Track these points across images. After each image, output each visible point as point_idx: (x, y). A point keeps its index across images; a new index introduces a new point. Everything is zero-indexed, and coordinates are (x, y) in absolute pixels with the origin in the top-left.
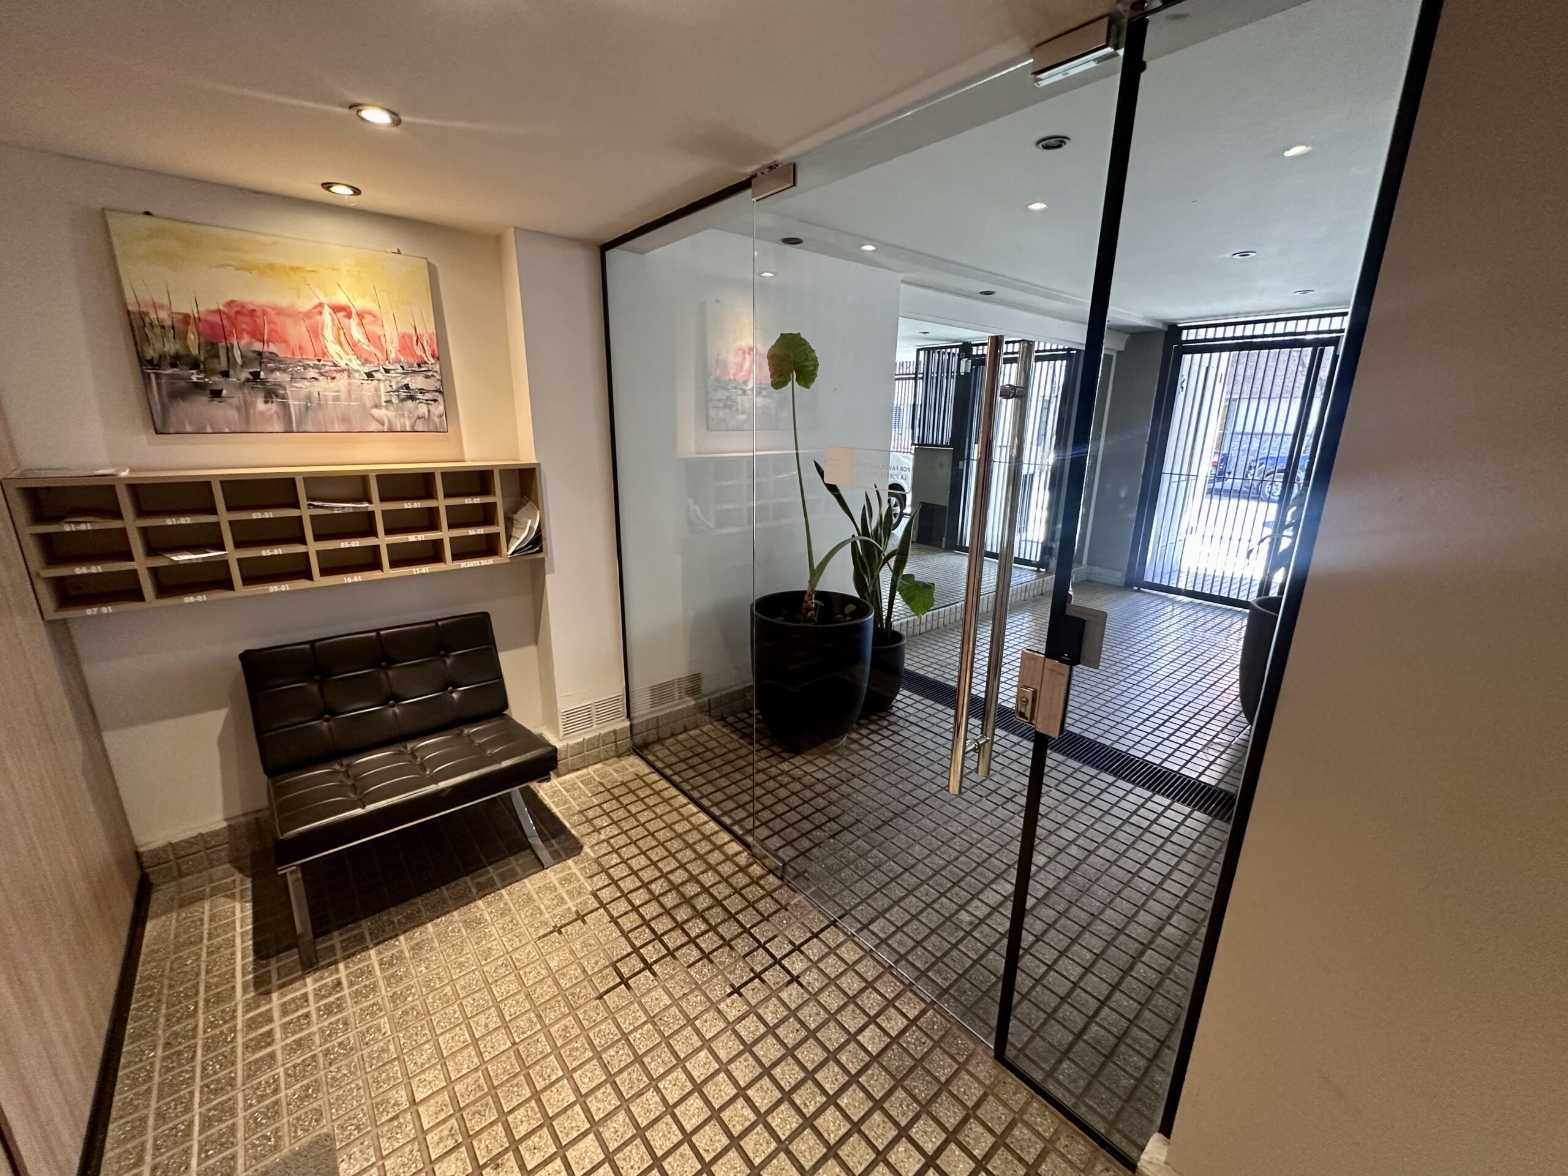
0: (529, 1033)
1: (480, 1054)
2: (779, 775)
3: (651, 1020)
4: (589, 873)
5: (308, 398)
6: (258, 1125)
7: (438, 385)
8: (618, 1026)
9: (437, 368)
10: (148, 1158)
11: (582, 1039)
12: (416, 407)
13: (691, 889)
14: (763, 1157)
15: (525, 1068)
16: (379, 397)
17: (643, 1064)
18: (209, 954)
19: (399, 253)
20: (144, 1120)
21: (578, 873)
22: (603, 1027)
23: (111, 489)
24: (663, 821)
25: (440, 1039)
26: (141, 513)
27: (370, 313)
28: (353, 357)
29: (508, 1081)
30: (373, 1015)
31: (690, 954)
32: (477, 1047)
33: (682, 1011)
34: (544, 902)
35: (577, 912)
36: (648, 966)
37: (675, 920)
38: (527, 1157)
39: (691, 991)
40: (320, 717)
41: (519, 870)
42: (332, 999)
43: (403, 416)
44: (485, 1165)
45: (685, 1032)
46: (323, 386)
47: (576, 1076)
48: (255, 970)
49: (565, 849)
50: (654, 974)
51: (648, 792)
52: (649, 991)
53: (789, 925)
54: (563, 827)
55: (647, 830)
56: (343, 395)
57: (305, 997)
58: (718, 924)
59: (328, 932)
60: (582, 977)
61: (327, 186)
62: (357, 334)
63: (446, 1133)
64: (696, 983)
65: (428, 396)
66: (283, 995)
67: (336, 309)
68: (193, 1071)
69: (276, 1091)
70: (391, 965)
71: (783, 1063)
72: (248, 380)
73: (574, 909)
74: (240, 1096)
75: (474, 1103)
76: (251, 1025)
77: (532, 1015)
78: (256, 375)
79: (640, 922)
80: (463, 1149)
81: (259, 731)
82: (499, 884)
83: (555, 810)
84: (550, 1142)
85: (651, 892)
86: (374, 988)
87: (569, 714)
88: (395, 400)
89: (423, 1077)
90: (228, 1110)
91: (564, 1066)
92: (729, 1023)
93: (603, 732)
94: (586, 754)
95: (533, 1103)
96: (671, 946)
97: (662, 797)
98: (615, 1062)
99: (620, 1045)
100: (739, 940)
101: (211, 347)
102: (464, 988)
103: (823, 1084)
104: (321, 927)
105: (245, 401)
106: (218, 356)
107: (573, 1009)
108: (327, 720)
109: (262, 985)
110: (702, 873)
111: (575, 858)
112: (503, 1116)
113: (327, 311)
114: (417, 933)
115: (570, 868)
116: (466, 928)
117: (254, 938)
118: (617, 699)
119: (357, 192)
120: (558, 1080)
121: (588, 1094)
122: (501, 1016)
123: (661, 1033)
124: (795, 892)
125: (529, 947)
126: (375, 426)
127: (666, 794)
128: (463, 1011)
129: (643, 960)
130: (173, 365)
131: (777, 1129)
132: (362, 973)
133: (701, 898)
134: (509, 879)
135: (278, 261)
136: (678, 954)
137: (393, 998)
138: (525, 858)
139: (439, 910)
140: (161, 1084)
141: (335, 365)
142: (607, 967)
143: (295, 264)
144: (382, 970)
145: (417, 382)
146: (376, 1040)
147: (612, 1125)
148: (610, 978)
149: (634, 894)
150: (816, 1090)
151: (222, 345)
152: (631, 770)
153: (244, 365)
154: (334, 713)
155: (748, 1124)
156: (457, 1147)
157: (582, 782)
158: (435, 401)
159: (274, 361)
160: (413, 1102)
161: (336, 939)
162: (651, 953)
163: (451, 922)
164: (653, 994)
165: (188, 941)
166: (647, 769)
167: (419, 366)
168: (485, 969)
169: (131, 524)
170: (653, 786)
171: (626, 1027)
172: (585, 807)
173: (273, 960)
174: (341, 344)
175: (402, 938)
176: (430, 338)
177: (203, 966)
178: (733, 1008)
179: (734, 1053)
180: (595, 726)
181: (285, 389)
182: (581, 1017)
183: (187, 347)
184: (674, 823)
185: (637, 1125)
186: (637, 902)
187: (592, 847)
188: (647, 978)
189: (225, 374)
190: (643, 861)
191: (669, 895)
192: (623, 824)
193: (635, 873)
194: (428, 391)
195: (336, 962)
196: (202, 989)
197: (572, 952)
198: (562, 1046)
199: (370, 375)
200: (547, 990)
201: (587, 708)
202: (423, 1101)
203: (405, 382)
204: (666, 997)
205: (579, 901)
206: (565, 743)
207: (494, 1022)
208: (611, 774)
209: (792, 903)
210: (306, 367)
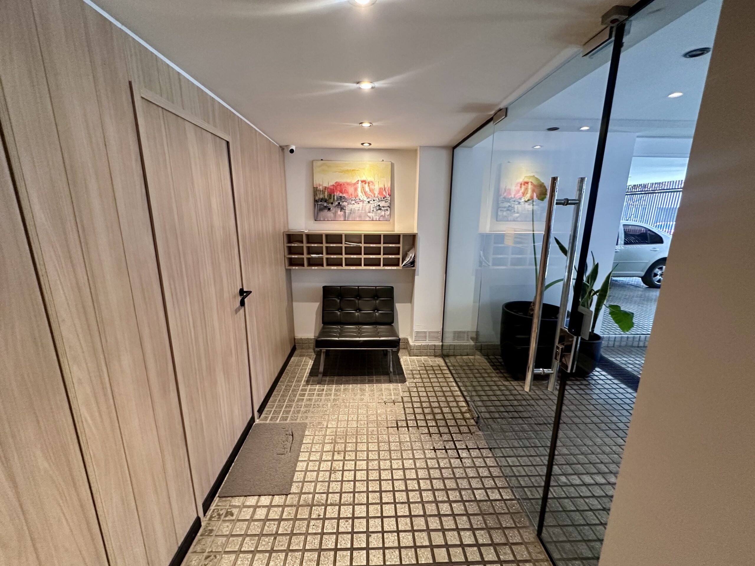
0: (362, 426)
1: (347, 425)
2: (501, 385)
3: (400, 442)
4: (404, 390)
5: (351, 210)
6: (295, 413)
7: (389, 205)
8: (389, 438)
9: (389, 199)
10: (274, 408)
11: (376, 436)
12: (381, 212)
13: (437, 411)
14: (414, 501)
15: (357, 434)
16: (370, 209)
17: (390, 453)
18: (301, 370)
19: (383, 161)
20: (276, 400)
21: (400, 389)
22: (384, 436)
23: (302, 235)
24: (440, 384)
25: (340, 415)
26: (308, 242)
27: (372, 182)
28: (365, 197)
29: (351, 435)
30: (327, 401)
31: (424, 430)
32: (348, 422)
33: (411, 445)
34: (385, 393)
35: (394, 401)
36: (408, 427)
37: (425, 417)
38: (347, 456)
39: (419, 441)
40: (338, 310)
41: (382, 380)
42: (320, 393)
43: (376, 215)
44: (336, 451)
45: (409, 452)
46: (356, 207)
47: (369, 444)
48: (308, 378)
49: (400, 380)
50: (408, 430)
51: (440, 372)
52: (404, 434)
53: (469, 440)
54: (403, 373)
55: (432, 385)
56: (360, 209)
57: (315, 389)
58: (440, 426)
59: (327, 376)
60: (385, 419)
61: (362, 144)
62: (367, 189)
63: (331, 438)
64: (421, 440)
65: (385, 208)
66: (311, 387)
67: (362, 182)
68: (288, 394)
69: (301, 408)
70: (337, 391)
71: (438, 480)
72: (337, 205)
73: (393, 399)
74: (294, 405)
75: (340, 435)
76: (302, 390)
77: (366, 422)
78: (339, 203)
79: (412, 412)
80: (333, 444)
81: (323, 310)
82: (374, 382)
83: (403, 367)
84: (354, 456)
85: (422, 405)
86: (330, 395)
87: (417, 333)
88: (375, 210)
89: (332, 422)
90: (291, 406)
91: (368, 440)
92: (426, 457)
93: (430, 344)
94: (421, 351)
95: (355, 444)
96: (419, 425)
97: (444, 376)
98: (382, 447)
99: (386, 443)
100: (445, 435)
101: (330, 196)
102: (352, 406)
103: (450, 495)
104: (325, 374)
105: (336, 211)
106: (331, 198)
107: (378, 427)
108: (340, 312)
109: (308, 382)
110: (445, 407)
111: (402, 384)
112: (346, 443)
113: (360, 182)
114: (347, 386)
115: (398, 386)
116: (360, 390)
117: (311, 370)
118: (438, 332)
119: (370, 144)
120: (364, 442)
121: (370, 451)
122: (358, 418)
123: (401, 447)
124: (480, 430)
125: (374, 404)
126: (368, 219)
127: (446, 376)
128: (348, 411)
129: (407, 424)
130: (321, 201)
131: (423, 497)
132: (329, 390)
133: (439, 415)
134: (379, 382)
135: (349, 168)
136: (420, 428)
137: (334, 400)
138: (386, 378)
139: (355, 382)
140: (282, 394)
141: (360, 199)
142: (394, 420)
143: (353, 169)
144: (335, 391)
145: (382, 204)
146: (325, 408)
147: (373, 463)
148: (394, 424)
149: (415, 403)
150: (446, 495)
151: (332, 195)
152: (438, 363)
153: (337, 200)
154: (342, 310)
155: (415, 489)
156: (332, 443)
157: (417, 361)
158: (387, 210)
159: (344, 199)
160: (327, 427)
161: (327, 378)
162: (410, 423)
163: (356, 387)
164: (405, 435)
165: (298, 365)
166: (443, 364)
167: (384, 198)
168: (360, 403)
169: (305, 245)
170: (443, 371)
171: (391, 440)
172: (414, 369)
173: (312, 377)
174: (362, 192)
175: (343, 385)
176: (389, 189)
177: (299, 372)
178: (430, 454)
179: (422, 467)
180: (427, 341)
181: (345, 207)
182: (379, 430)
183: (325, 196)
184: (443, 386)
185: (379, 467)
186: (415, 406)
187: (409, 383)
188: (405, 430)
189: (332, 203)
190: (425, 394)
191: (428, 409)
192: (424, 379)
193: (419, 397)
194: (385, 207)
195: (325, 384)
196: (296, 377)
197: (386, 411)
198: (370, 435)
199: (369, 202)
200: (373, 418)
201: (425, 333)
202: (329, 428)
203: (379, 204)
204: (408, 438)
205: (396, 397)
206: (414, 344)
207: (355, 418)
208: (429, 362)
209: (476, 433)
210: (352, 200)
